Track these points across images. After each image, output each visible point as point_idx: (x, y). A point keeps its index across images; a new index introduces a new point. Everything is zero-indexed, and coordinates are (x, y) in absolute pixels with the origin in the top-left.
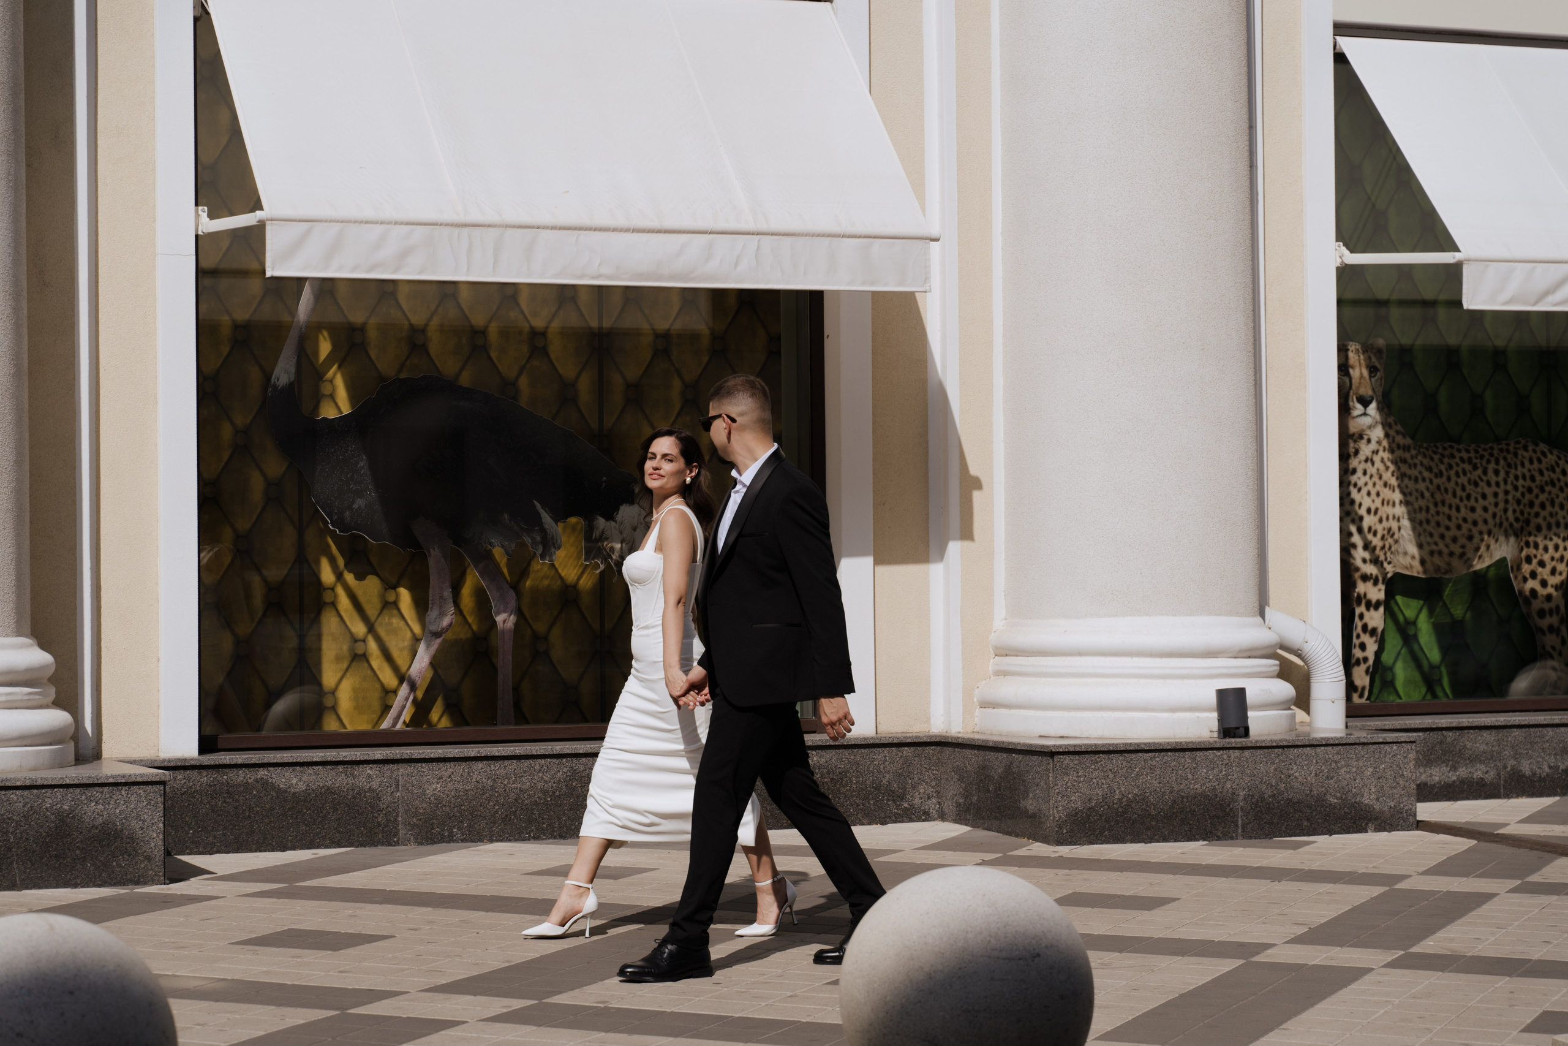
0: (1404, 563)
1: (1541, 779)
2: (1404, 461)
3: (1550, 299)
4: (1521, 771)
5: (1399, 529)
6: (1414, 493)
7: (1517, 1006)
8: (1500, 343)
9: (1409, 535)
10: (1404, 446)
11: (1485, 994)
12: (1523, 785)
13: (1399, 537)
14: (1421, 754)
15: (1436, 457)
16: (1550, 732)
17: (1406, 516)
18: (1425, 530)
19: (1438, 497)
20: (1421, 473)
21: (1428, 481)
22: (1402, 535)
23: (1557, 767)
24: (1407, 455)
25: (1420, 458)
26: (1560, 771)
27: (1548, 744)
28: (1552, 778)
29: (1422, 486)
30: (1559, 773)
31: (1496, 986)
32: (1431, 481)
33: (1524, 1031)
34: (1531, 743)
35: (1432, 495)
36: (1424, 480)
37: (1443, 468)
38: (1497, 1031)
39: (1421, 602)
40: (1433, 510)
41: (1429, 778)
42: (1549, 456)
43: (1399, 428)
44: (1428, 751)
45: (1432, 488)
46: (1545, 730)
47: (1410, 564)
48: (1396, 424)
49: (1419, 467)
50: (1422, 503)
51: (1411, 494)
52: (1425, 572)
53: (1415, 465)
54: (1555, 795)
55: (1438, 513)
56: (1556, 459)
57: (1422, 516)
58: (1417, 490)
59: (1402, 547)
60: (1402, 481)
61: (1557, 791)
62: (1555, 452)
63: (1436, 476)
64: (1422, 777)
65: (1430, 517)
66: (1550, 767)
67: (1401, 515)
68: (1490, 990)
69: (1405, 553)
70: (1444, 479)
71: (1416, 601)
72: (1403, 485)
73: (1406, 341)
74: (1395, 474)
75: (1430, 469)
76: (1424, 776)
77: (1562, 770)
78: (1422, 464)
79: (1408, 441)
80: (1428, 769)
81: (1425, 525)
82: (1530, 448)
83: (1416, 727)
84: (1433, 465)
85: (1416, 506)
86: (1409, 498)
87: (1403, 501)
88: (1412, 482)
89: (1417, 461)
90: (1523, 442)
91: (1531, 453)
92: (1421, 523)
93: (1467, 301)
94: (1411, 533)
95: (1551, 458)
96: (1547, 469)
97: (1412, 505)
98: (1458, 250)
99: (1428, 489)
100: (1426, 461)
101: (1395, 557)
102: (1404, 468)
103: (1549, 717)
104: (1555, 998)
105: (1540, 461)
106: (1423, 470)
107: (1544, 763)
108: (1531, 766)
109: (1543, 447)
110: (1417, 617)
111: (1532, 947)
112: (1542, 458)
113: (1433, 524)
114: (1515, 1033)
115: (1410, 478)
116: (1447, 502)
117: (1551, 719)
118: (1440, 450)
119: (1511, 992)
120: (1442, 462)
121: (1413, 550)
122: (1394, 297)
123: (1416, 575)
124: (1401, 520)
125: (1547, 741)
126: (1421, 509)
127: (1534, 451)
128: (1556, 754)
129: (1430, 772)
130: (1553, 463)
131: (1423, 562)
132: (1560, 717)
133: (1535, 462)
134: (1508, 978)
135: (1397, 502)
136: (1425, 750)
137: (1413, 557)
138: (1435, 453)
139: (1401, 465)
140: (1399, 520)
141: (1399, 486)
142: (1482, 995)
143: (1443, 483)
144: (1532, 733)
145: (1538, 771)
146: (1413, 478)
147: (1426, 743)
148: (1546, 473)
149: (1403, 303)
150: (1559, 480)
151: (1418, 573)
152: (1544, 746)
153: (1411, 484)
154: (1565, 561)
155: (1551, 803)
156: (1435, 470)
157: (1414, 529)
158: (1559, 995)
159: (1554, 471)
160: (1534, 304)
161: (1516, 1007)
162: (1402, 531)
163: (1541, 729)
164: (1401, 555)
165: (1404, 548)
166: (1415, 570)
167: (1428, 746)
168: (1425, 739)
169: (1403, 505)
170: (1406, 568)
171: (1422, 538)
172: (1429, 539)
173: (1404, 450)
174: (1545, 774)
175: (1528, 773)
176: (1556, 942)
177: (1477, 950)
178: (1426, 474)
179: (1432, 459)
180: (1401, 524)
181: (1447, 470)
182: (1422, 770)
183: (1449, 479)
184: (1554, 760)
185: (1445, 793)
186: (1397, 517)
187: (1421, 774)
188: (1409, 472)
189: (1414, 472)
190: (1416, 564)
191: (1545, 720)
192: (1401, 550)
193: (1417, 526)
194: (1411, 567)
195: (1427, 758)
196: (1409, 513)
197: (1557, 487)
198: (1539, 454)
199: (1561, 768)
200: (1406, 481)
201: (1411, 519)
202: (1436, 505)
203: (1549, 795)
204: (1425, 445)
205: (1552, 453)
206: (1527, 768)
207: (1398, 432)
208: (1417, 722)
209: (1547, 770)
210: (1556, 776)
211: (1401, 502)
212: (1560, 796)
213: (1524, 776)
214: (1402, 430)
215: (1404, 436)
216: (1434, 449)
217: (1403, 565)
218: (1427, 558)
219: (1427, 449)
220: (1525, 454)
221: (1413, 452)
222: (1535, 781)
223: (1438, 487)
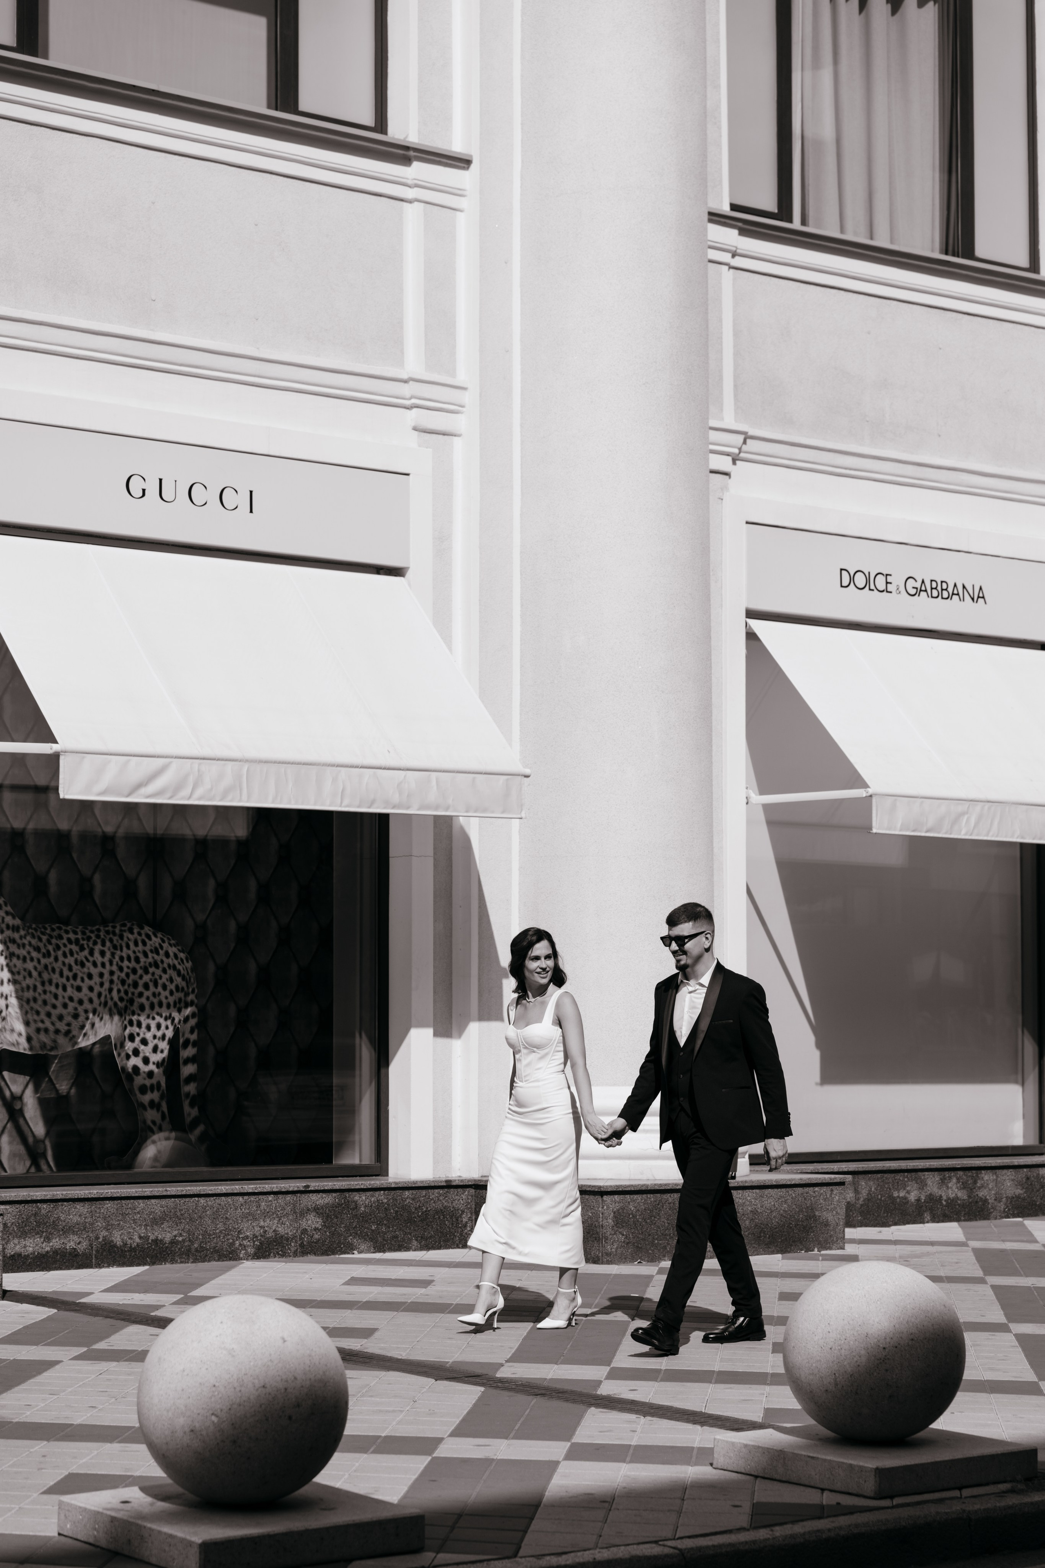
0: (11, 1040)
1: (132, 1249)
2: (13, 941)
3: (143, 791)
4: (112, 1241)
5: (7, 1006)
6: (22, 972)
7: (45, 1469)
8: (109, 829)
9: (17, 1013)
10: (13, 926)
11: (19, 1458)
12: (114, 1255)
13: (7, 1015)
14: (16, 1226)
15: (44, 938)
16: (141, 1204)
17: (14, 995)
18: (32, 1008)
19: (46, 976)
20: (29, 953)
21: (35, 960)
22: (10, 1013)
23: (147, 1238)
24: (16, 936)
25: (28, 938)
26: (150, 1241)
27: (139, 1216)
28: (142, 1248)
29: (30, 965)
30: (149, 1243)
31: (32, 1450)
32: (39, 961)
33: (45, 1493)
34: (122, 1215)
35: (40, 974)
36: (32, 959)
37: (50, 948)
38: (19, 1493)
39: (28, 1078)
40: (40, 989)
41: (23, 1249)
42: (153, 938)
43: (9, 908)
44: (22, 1222)
45: (39, 968)
46: (136, 1202)
47: (17, 1041)
48: (6, 905)
49: (27, 947)
50: (29, 981)
51: (19, 973)
52: (31, 1049)
53: (24, 945)
54: (144, 1264)
55: (45, 992)
56: (160, 942)
57: (30, 994)
58: (25, 970)
59: (9, 1024)
60: (11, 960)
61: (147, 1261)
62: (159, 935)
63: (44, 956)
64: (17, 1248)
65: (37, 995)
66: (140, 1237)
67: (9, 993)
68: (24, 1455)
69: (12, 1030)
70: (52, 959)
71: (22, 1076)
72: (11, 964)
73: (18, 824)
74: (4, 953)
75: (38, 949)
76: (18, 1247)
77: (152, 1240)
78: (30, 944)
79: (17, 922)
80: (23, 1240)
81: (32, 1004)
82: (136, 931)
83: (11, 1199)
84: (41, 945)
85: (24, 985)
86: (17, 977)
87: (11, 979)
88: (21, 961)
89: (26, 942)
90: (129, 925)
91: (136, 935)
92: (28, 1001)
93: (64, 791)
94: (18, 1010)
95: (156, 941)
96: (151, 951)
97: (20, 983)
98: (55, 742)
99: (35, 968)
100: (34, 942)
101: (3, 1034)
102: (13, 948)
103: (141, 1190)
104: (84, 1460)
105: (144, 944)
106: (31, 950)
107: (135, 1233)
108: (122, 1237)
109: (147, 929)
110: (23, 1092)
111: (77, 1412)
112: (147, 940)
113: (40, 1002)
114: (35, 1495)
115: (18, 957)
116: (54, 981)
117: (142, 1191)
118: (48, 931)
119: (44, 1456)
120: (50, 943)
121: (20, 1027)
122: (7, 782)
123: (22, 1051)
124: (9, 998)
125: (138, 1213)
126: (28, 987)
127: (140, 934)
128: (146, 1225)
129: (24, 1243)
130: (157, 945)
131: (29, 1039)
132: (151, 1190)
133: (140, 944)
134: (45, 1442)
135: (5, 981)
136: (20, 1221)
137: (20, 1034)
138: (43, 933)
139: (9, 945)
140: (6, 998)
141: (8, 965)
142: (15, 1459)
143: (50, 964)
144: (124, 1205)
145: (129, 1242)
146: (21, 957)
147: (21, 1215)
148: (150, 955)
149: (15, 788)
150: (162, 962)
151: (25, 1049)
152: (135, 1218)
153: (19, 963)
154: (167, 1039)
155: (139, 1272)
156: (43, 950)
157: (21, 1007)
158: (89, 1457)
159: (158, 954)
160: (128, 796)
161: (43, 1471)
162: (10, 1009)
163: (132, 1201)
164: (8, 1032)
165: (11, 1025)
166: (21, 1047)
167: (23, 1218)
168: (20, 1211)
169: (10, 984)
170: (13, 1045)
171: (30, 1016)
172: (36, 1017)
173: (13, 931)
174: (135, 1244)
175: (119, 1243)
176: (101, 1407)
177: (24, 1416)
178: (34, 954)
179: (40, 940)
180: (8, 1002)
181: (54, 951)
182: (16, 1241)
183: (56, 959)
184: (144, 1231)
185: (38, 1263)
186: (4, 995)
187: (15, 1245)
188: (17, 951)
189: (22, 952)
190: (23, 1041)
191: (136, 1192)
192: (8, 1027)
193: (25, 1004)
194: (18, 1043)
195: (21, 1230)
196: (16, 991)
197: (161, 969)
198: (144, 937)
199: (150, 1238)
200: (15, 960)
201: (19, 998)
202: (43, 984)
203: (138, 1265)
204: (34, 926)
205: (156, 936)
206: (119, 1239)
207: (7, 913)
208: (13, 1194)
209: (138, 1240)
210: (146, 1246)
211: (9, 981)
212: (149, 1265)
213: (115, 1246)
214: (12, 911)
215: (14, 918)
216: (43, 930)
217: (10, 1041)
218: (34, 1035)
219: (36, 930)
220: (130, 936)
221: (22, 933)
222: (125, 1251)
223: (46, 967)
